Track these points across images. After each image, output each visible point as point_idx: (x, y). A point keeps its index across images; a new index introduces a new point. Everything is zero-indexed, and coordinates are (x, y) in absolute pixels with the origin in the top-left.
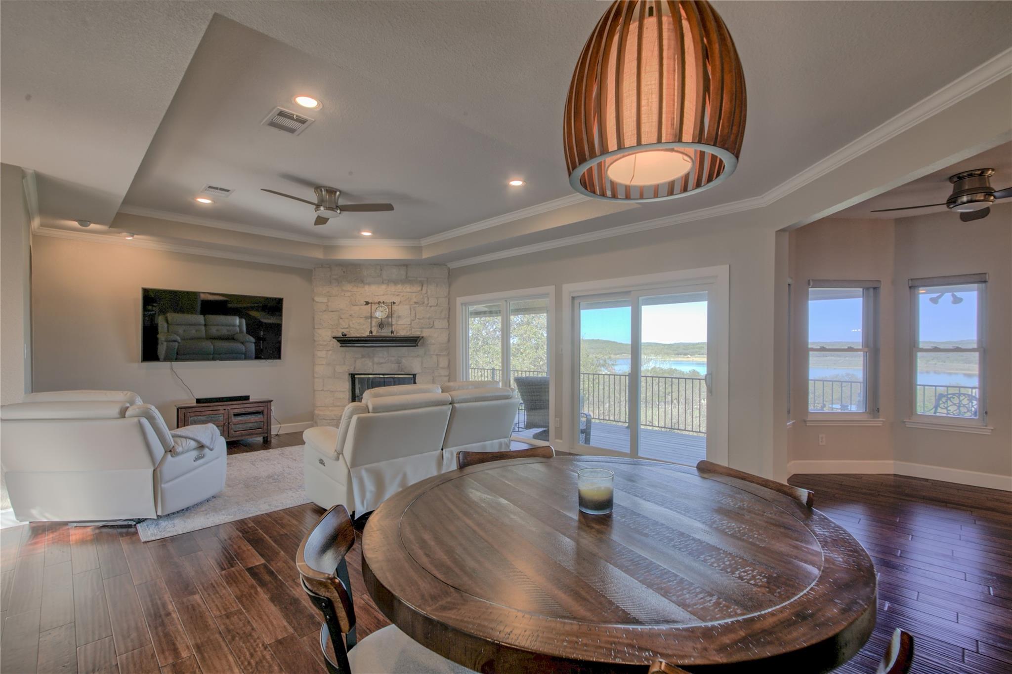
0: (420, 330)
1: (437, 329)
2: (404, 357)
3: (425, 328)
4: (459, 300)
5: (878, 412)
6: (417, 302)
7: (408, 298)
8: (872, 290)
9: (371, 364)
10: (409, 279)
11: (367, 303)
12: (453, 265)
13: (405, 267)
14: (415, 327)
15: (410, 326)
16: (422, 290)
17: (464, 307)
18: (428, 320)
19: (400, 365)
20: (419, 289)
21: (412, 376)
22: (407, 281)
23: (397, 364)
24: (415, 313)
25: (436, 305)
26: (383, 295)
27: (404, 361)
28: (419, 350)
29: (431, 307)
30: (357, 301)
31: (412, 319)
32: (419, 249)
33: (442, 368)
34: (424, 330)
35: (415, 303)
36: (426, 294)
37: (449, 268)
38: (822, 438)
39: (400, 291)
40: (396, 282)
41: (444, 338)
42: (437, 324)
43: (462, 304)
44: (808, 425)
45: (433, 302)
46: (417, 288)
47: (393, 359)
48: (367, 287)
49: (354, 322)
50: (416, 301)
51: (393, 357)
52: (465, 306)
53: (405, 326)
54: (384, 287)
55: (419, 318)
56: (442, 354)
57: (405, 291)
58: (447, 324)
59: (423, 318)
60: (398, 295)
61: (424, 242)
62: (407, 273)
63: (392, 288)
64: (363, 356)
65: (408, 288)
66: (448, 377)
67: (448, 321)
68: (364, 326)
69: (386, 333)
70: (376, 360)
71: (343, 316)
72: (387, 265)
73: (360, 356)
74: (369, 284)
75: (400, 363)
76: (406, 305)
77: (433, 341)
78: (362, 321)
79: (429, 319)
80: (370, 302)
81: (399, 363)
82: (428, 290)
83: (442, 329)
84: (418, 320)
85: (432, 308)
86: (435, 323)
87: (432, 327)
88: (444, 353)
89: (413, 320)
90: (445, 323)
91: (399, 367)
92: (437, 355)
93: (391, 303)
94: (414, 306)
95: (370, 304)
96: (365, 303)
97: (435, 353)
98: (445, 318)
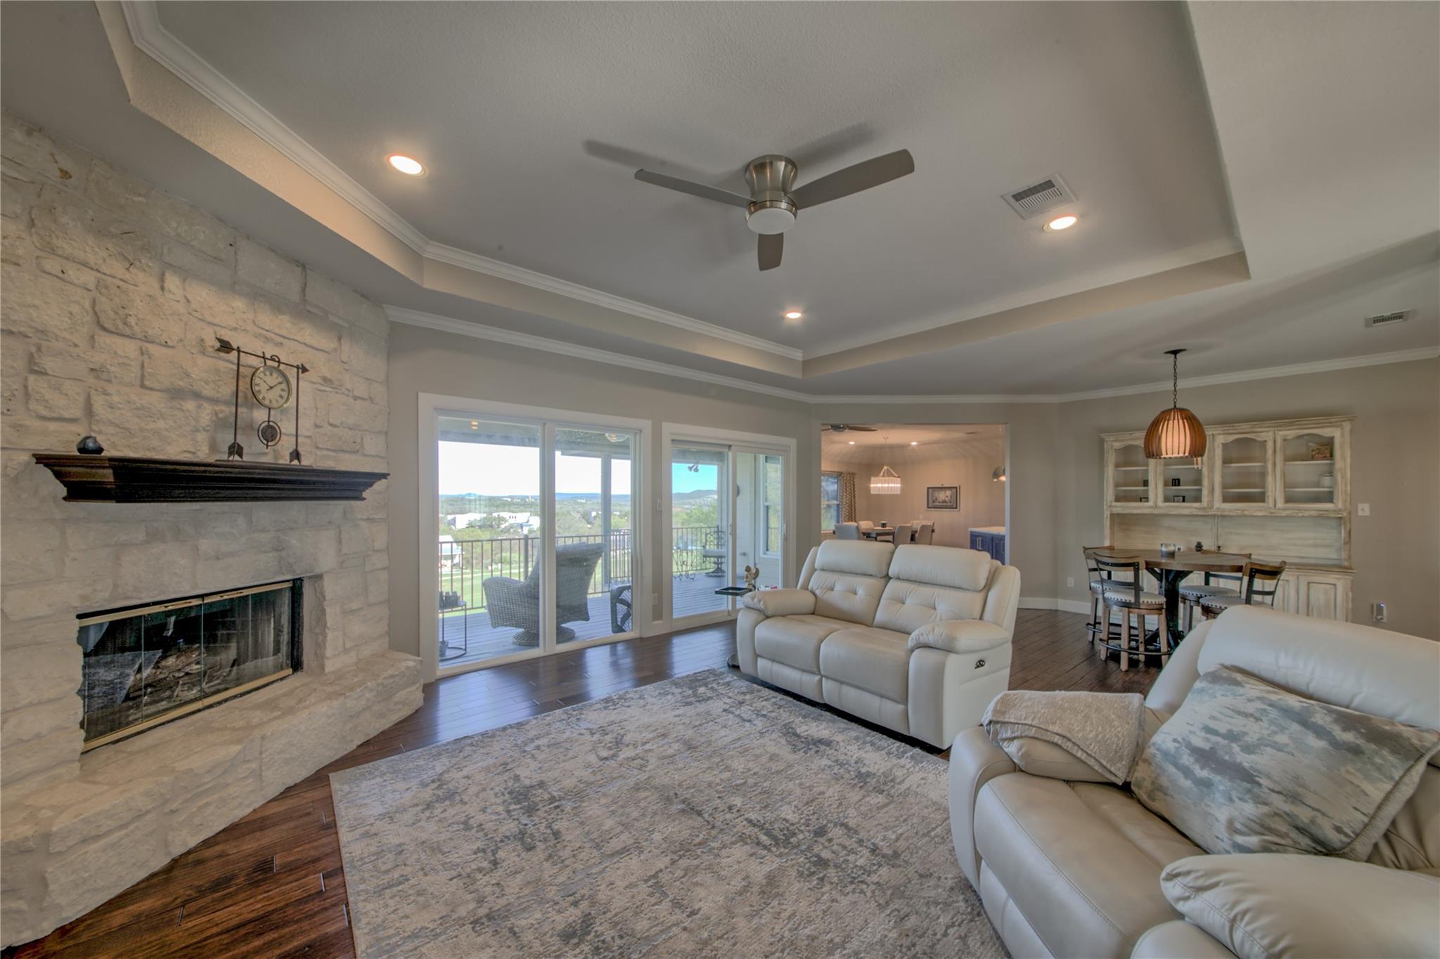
1: (368, 456)
2: (291, 529)
3: (346, 452)
6: (330, 380)
10: (309, 308)
11: (224, 347)
14: (320, 446)
18: (348, 432)
19: (283, 554)
22: (306, 310)
29: (356, 398)
30: (132, 321)
35: (325, 379)
36: (348, 362)
37: (387, 318)
39: (284, 333)
40: (276, 303)
42: (369, 444)
43: (432, 409)
46: (328, 341)
49: (116, 399)
50: (328, 375)
51: (263, 531)
55: (333, 422)
56: (377, 517)
58: (383, 446)
59: (341, 423)
63: (266, 319)
64: (154, 536)
65: (309, 334)
67: (387, 442)
68: (161, 424)
69: (276, 455)
70: (206, 545)
71: (48, 363)
73: (142, 536)
75: (283, 549)
78: (155, 400)
79: (351, 429)
80: (235, 347)
81: (279, 548)
82: (353, 356)
83: (376, 456)
84: (330, 428)
85: (358, 402)
86: (364, 440)
87: (357, 451)
88: (381, 516)
92: (368, 519)
93: (298, 367)
94: (322, 388)
95: (235, 353)
96: (218, 345)
97: (365, 518)
98: (380, 432)
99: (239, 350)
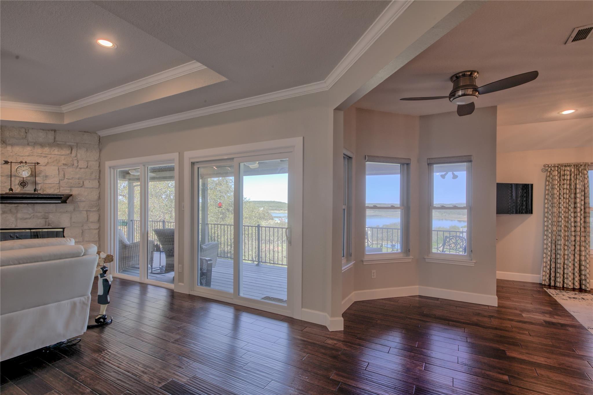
0: (69, 188)
1: (87, 188)
2: (51, 213)
3: (75, 187)
4: (108, 164)
5: (409, 252)
6: (66, 164)
7: (56, 160)
8: (405, 165)
9: (13, 219)
10: (58, 143)
11: (6, 162)
12: (103, 133)
13: (53, 132)
14: (63, 186)
15: (58, 185)
16: (71, 153)
17: (112, 170)
18: (77, 181)
19: (47, 220)
20: (69, 152)
21: (62, 230)
22: (55, 144)
23: (44, 220)
24: (64, 174)
25: (86, 167)
26: (28, 156)
27: (51, 216)
28: (68, 207)
29: (81, 168)
31: (60, 178)
32: (61, 115)
33: (92, 222)
34: (73, 189)
35: (64, 164)
36: (76, 157)
37: (99, 136)
38: (374, 273)
40: (42, 145)
41: (94, 196)
42: (87, 183)
43: (110, 167)
44: (364, 264)
45: (82, 164)
46: (67, 151)
47: (39, 215)
48: (9, 148)
50: (65, 163)
51: (39, 213)
52: (114, 169)
53: (53, 185)
54: (29, 149)
55: (69, 178)
56: (92, 210)
57: (53, 153)
58: (98, 184)
59: (72, 178)
60: (44, 157)
61: (65, 109)
62: (55, 138)
65: (56, 151)
66: (98, 230)
67: (99, 182)
69: (29, 189)
72: (32, 129)
74: (12, 145)
76: (54, 166)
77: (83, 199)
79: (79, 179)
80: (10, 162)
81: (46, 218)
82: (78, 154)
83: (92, 188)
84: (67, 180)
85: (82, 170)
86: (85, 183)
87: (81, 187)
88: (94, 210)
89: (62, 180)
90: (95, 184)
91: (46, 222)
92: (87, 211)
93: (35, 163)
94: (63, 167)
95: (10, 163)
96: (4, 162)
97: (85, 210)
98: (95, 179)
99: (11, 162)
